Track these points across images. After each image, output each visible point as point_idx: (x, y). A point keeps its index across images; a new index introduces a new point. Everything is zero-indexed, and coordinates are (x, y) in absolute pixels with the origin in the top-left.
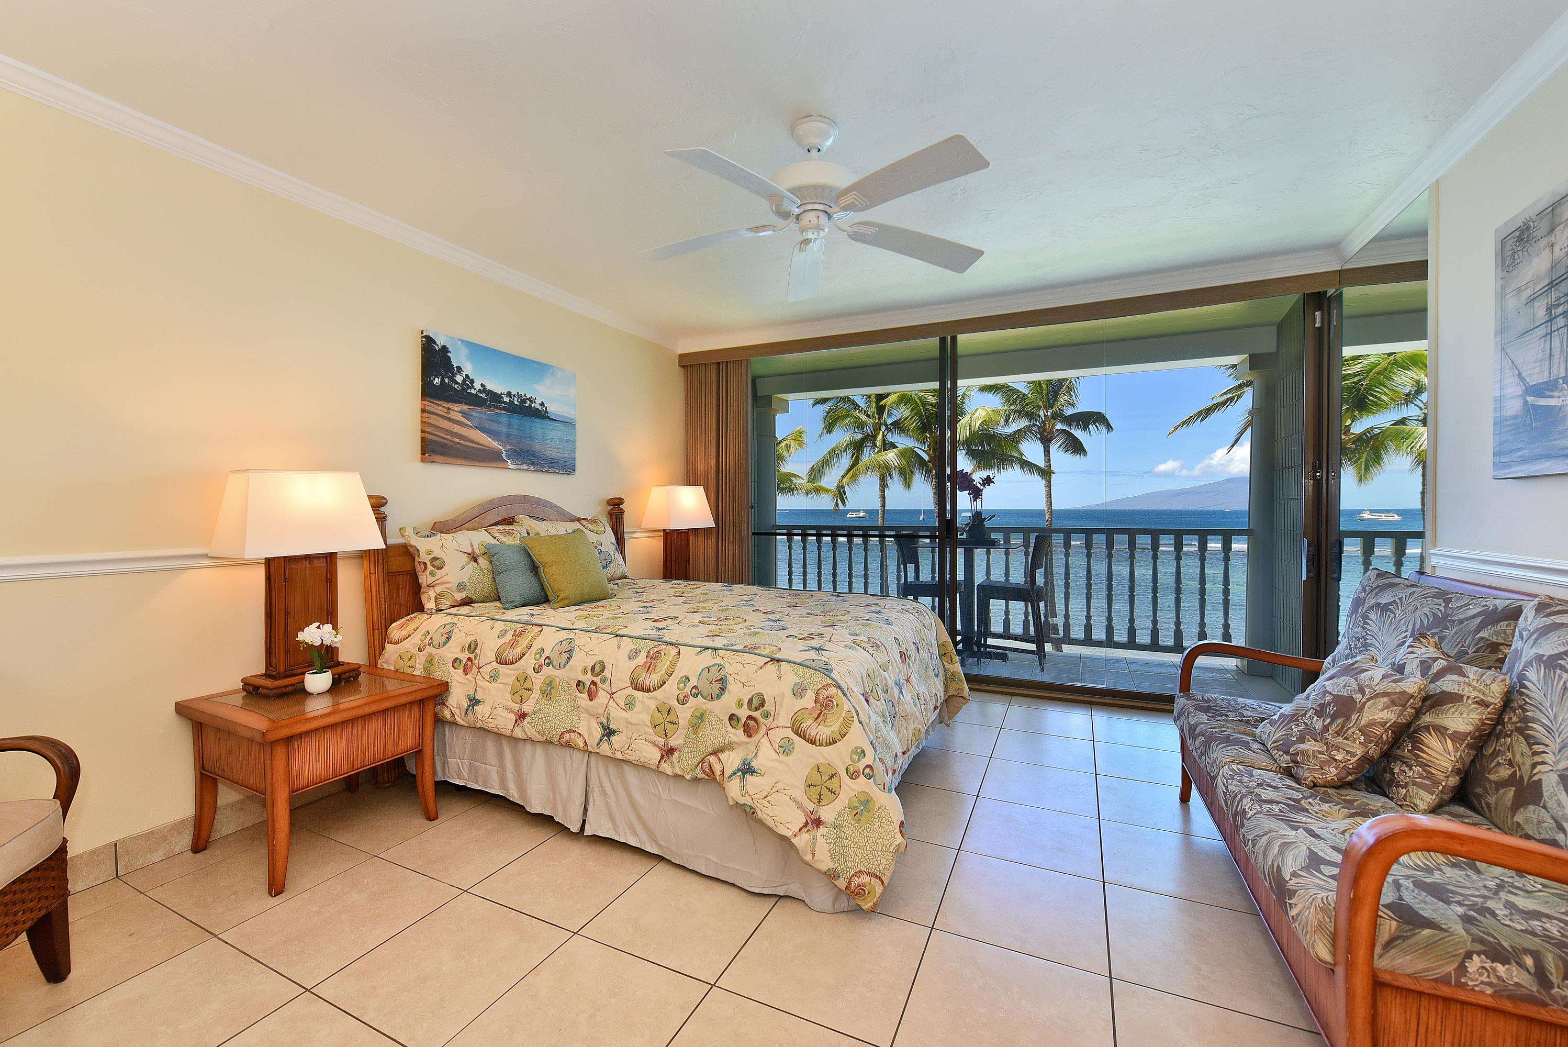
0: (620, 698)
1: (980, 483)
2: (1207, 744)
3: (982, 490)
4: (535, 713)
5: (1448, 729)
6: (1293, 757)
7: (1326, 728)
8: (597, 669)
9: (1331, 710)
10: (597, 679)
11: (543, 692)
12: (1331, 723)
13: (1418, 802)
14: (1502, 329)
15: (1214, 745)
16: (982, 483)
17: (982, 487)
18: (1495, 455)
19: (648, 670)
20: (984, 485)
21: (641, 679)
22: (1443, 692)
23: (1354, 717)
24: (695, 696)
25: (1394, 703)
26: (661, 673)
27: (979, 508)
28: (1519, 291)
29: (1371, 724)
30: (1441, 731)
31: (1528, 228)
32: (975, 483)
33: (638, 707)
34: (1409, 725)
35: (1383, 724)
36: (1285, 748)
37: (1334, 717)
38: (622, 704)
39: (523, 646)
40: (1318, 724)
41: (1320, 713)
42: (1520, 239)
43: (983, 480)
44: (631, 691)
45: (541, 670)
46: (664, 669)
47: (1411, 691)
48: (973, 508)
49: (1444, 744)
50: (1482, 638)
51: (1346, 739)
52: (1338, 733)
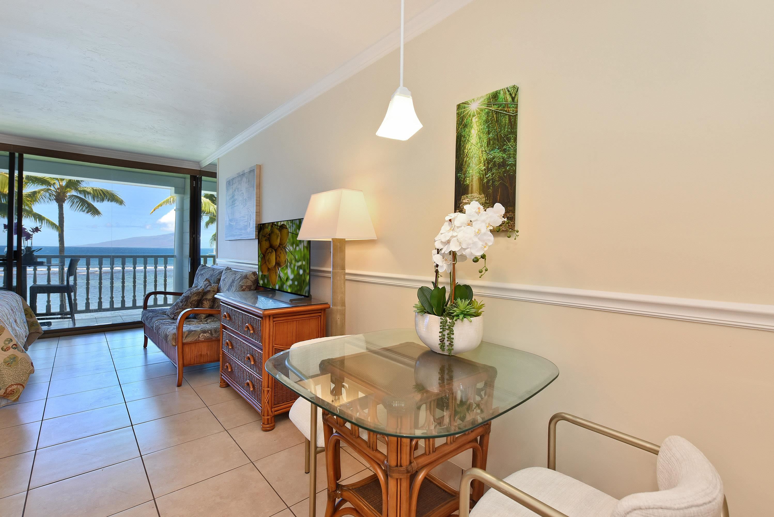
1: (30, 231)
2: (151, 319)
3: (32, 235)
5: (207, 299)
6: (175, 315)
7: (183, 305)
9: (184, 300)
12: (184, 303)
13: (202, 317)
15: (153, 319)
16: (32, 231)
17: (32, 233)
20: (33, 232)
22: (207, 290)
23: (189, 300)
25: (197, 295)
27: (29, 245)
29: (192, 301)
30: (206, 299)
32: (26, 230)
34: (201, 300)
35: (195, 300)
36: (173, 313)
37: (185, 302)
40: (181, 305)
41: (181, 302)
43: (32, 229)
47: (200, 291)
48: (25, 245)
49: (207, 302)
50: (218, 278)
51: (187, 306)
52: (185, 305)
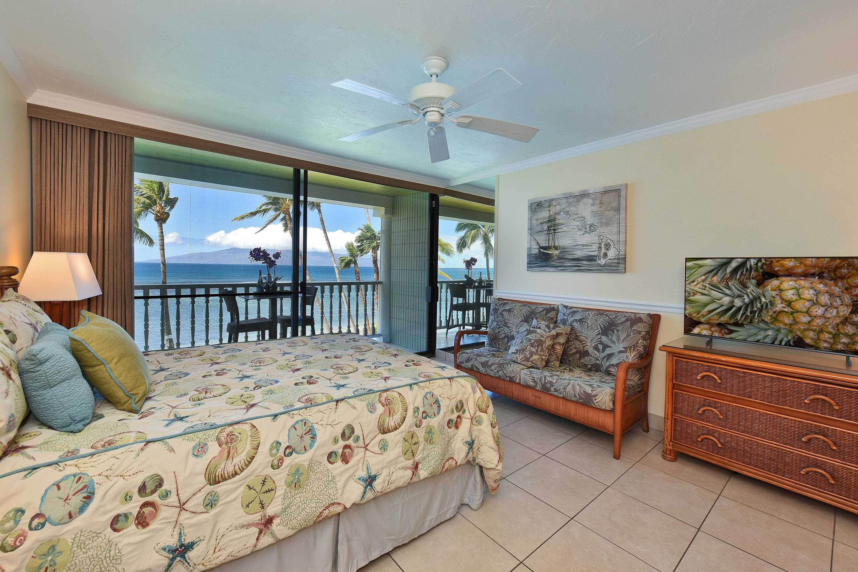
0: (374, 446)
4: (284, 510)
5: (561, 343)
8: (347, 433)
10: (350, 442)
11: (289, 485)
14: (531, 229)
18: (528, 264)
19: (390, 414)
21: (386, 424)
23: (544, 345)
24: (425, 418)
26: (400, 412)
28: (537, 219)
30: (559, 344)
31: (541, 203)
33: (391, 444)
34: (554, 344)
37: (538, 347)
38: (377, 449)
39: (246, 451)
42: (538, 205)
44: (381, 436)
45: (282, 463)
46: (401, 408)
49: (559, 347)
